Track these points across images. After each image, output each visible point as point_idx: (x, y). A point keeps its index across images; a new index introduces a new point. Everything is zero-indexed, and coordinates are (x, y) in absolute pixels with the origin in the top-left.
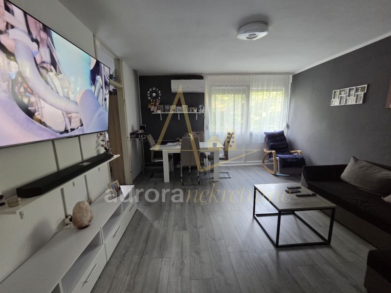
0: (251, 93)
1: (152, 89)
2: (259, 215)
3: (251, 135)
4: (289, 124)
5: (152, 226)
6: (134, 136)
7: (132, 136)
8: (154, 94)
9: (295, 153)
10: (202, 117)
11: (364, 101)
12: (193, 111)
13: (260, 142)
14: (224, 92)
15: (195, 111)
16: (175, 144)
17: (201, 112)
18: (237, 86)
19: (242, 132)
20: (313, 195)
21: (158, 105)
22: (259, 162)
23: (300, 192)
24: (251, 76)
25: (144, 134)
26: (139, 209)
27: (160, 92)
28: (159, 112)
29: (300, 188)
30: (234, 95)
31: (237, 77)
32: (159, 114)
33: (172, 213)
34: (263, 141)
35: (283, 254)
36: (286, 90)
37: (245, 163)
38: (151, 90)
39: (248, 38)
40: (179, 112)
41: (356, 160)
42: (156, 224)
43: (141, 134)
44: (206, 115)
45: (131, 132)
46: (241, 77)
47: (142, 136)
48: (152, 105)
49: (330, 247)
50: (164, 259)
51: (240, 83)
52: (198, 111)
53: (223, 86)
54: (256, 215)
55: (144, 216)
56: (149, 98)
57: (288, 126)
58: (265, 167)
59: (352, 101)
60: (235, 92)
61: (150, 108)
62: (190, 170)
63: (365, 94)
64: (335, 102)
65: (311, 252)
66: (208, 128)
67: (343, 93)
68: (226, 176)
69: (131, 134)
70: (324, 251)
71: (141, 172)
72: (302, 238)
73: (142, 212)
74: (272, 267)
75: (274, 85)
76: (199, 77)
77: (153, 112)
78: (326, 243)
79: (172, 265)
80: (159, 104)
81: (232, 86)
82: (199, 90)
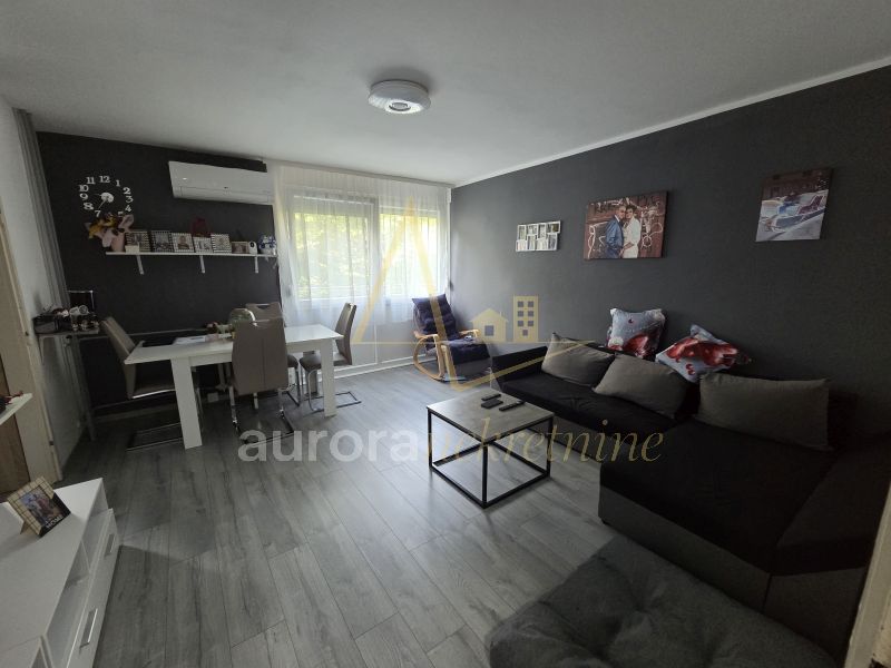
0: (381, 215)
1: (97, 180)
2: (440, 463)
3: (388, 305)
4: (453, 282)
5: (194, 572)
6: (52, 326)
7: (42, 329)
8: (108, 197)
9: (468, 334)
10: (271, 267)
11: (558, 247)
12: (244, 250)
13: (406, 319)
14: (321, 209)
15: (253, 251)
16: (204, 338)
17: (267, 253)
18: (351, 198)
19: (369, 299)
20: (522, 404)
21: (127, 230)
22: (408, 360)
23: (502, 403)
24: (379, 180)
25: (89, 318)
26: (126, 544)
27: (127, 191)
28: (133, 250)
29: (500, 396)
30: (347, 216)
31: (349, 177)
32: (134, 257)
33: (246, 518)
34: (412, 316)
35: (498, 515)
36: (443, 215)
37: (380, 364)
38: (91, 181)
39: (391, 108)
40: (201, 253)
41: (558, 338)
42: (207, 562)
43: (79, 319)
44: (282, 262)
45: (36, 315)
46: (359, 178)
47: (84, 326)
48: (105, 229)
49: (552, 479)
50: (269, 631)
51: (358, 194)
52: (259, 252)
53: (320, 194)
54: (436, 463)
55: (156, 555)
56: (89, 206)
57: (451, 285)
58: (420, 368)
59: (543, 245)
60: (349, 212)
61: (98, 240)
62: (256, 401)
63: (559, 235)
64: (522, 246)
65: (531, 496)
66: (289, 293)
67: (531, 231)
68: (349, 400)
69: (35, 320)
70: (546, 489)
71: (85, 436)
72: (513, 479)
73: (143, 546)
74: (487, 544)
75: (422, 204)
76: (256, 165)
77: (110, 249)
78: (545, 475)
79: (296, 635)
80: (131, 228)
81: (341, 197)
82: (258, 198)
